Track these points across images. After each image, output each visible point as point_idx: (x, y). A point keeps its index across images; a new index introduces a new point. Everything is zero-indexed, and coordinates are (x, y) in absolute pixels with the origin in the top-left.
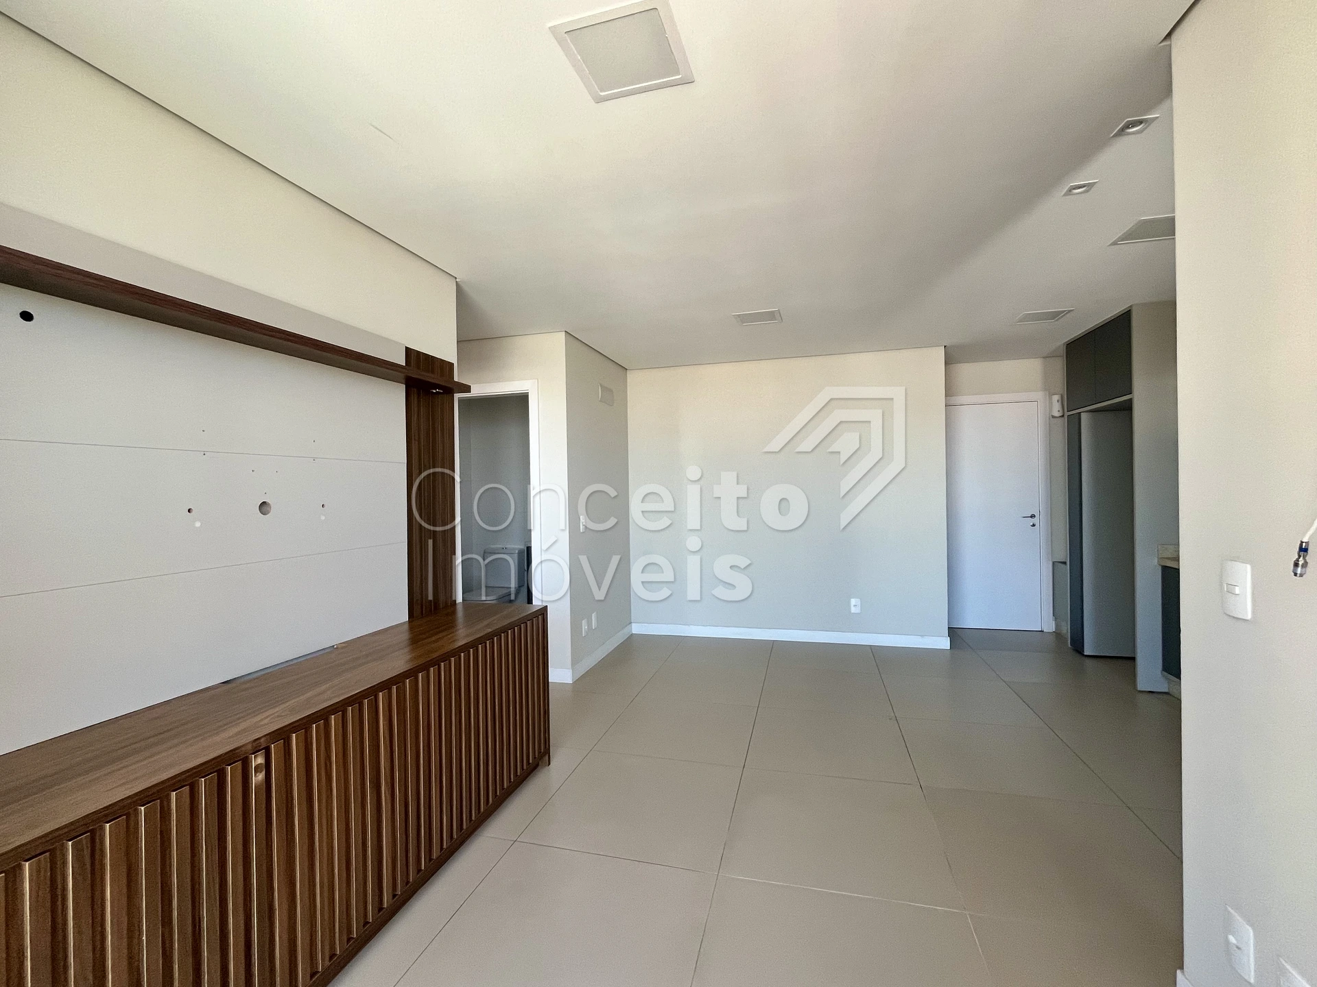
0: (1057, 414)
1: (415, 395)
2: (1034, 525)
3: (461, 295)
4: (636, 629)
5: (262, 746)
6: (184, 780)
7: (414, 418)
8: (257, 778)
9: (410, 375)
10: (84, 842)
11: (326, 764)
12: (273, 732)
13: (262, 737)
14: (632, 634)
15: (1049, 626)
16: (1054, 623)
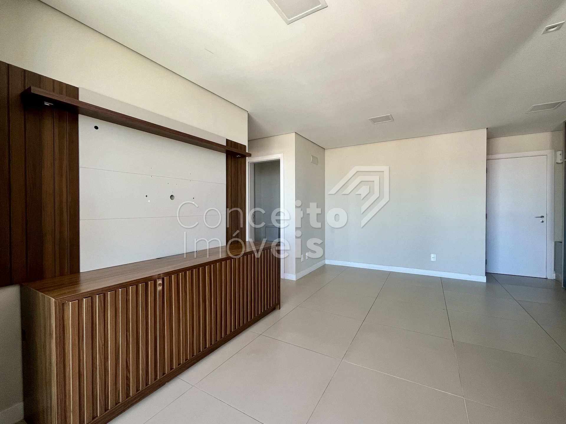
0: (560, 162)
1: (230, 157)
2: (542, 222)
3: (250, 118)
4: (327, 262)
5: (162, 277)
6: (134, 283)
7: (230, 167)
8: (159, 288)
9: (228, 149)
10: (102, 296)
11: (185, 288)
12: (166, 273)
13: (162, 274)
14: (325, 264)
15: (552, 276)
16: (554, 275)
